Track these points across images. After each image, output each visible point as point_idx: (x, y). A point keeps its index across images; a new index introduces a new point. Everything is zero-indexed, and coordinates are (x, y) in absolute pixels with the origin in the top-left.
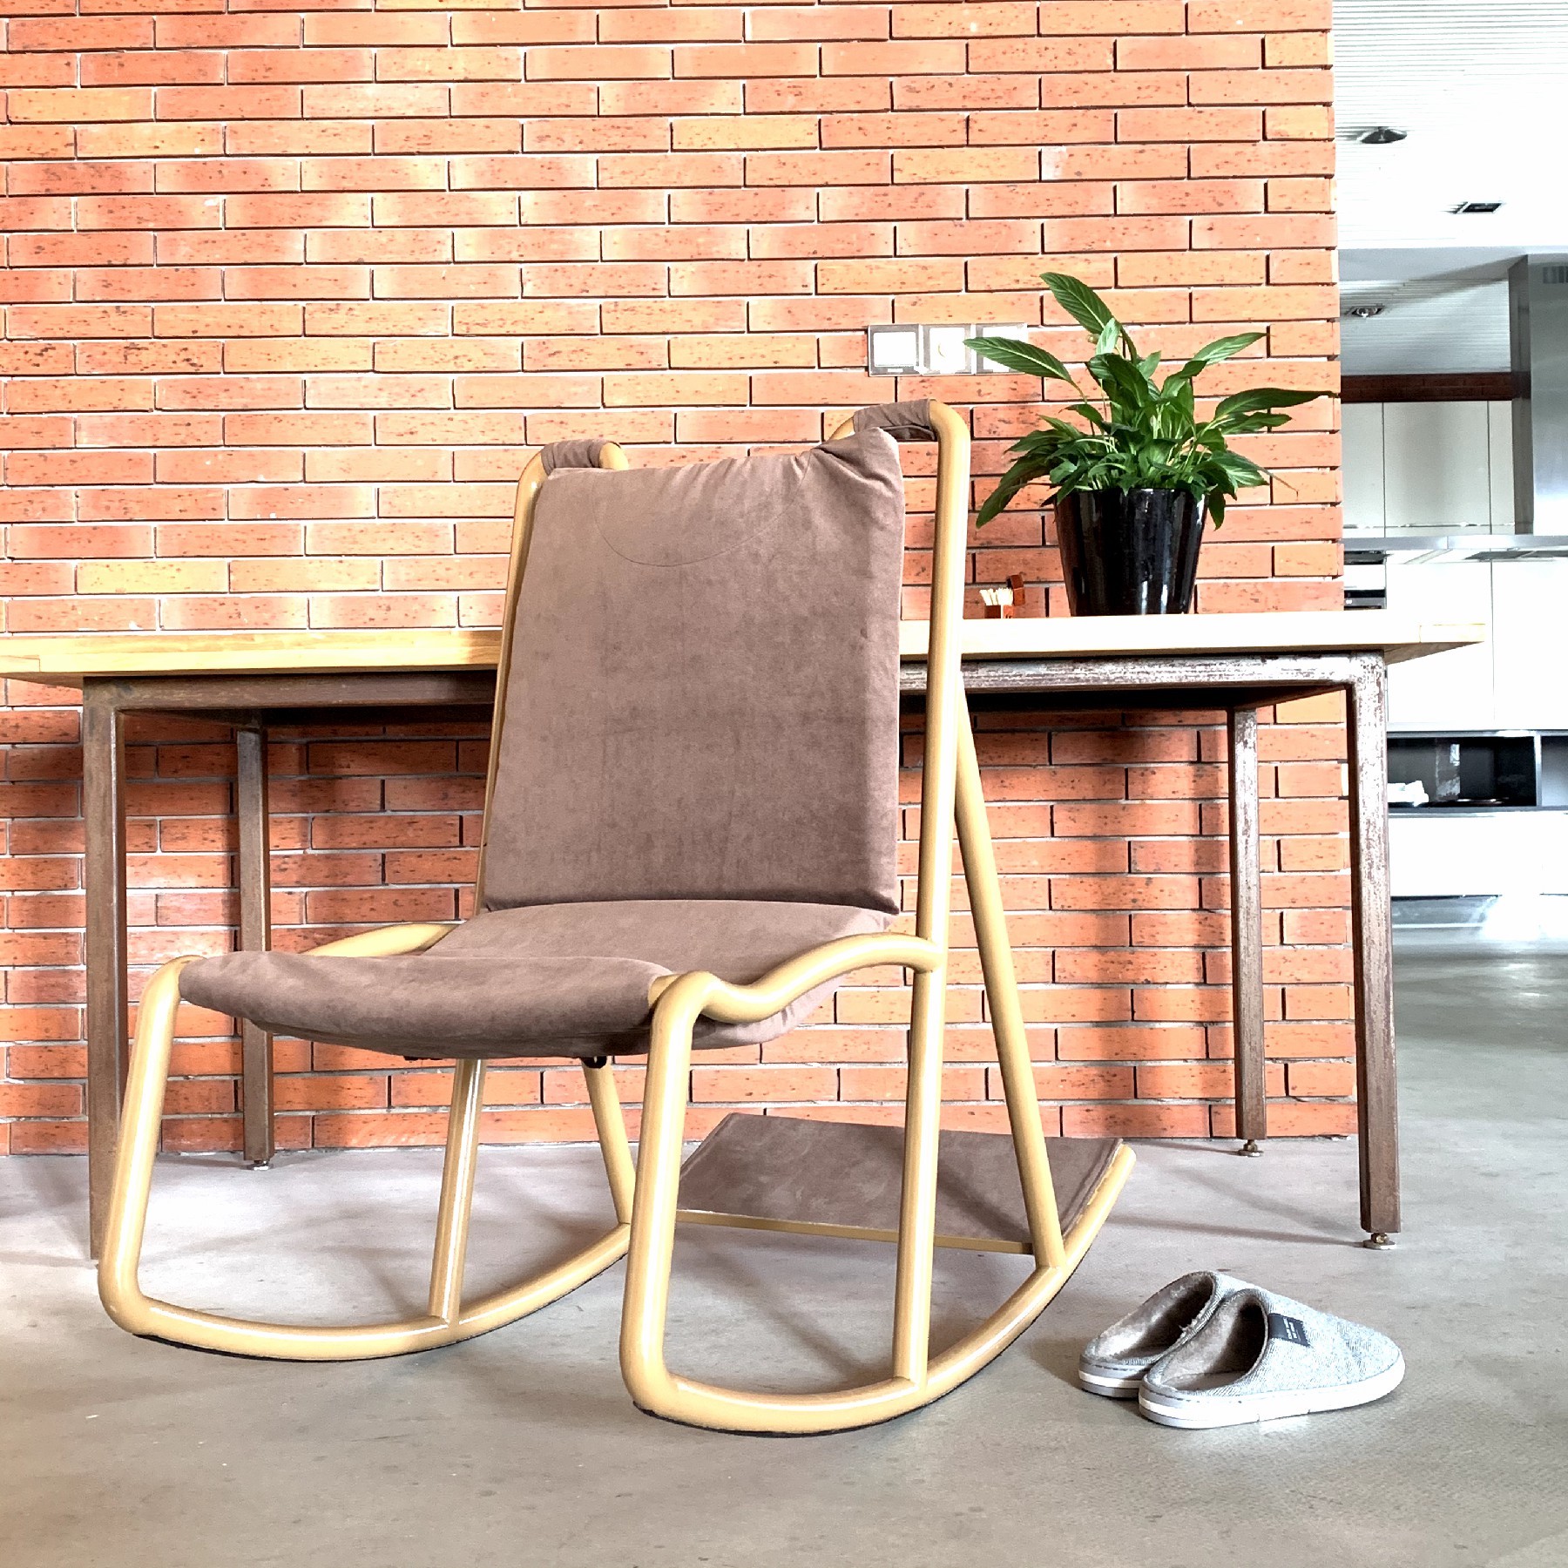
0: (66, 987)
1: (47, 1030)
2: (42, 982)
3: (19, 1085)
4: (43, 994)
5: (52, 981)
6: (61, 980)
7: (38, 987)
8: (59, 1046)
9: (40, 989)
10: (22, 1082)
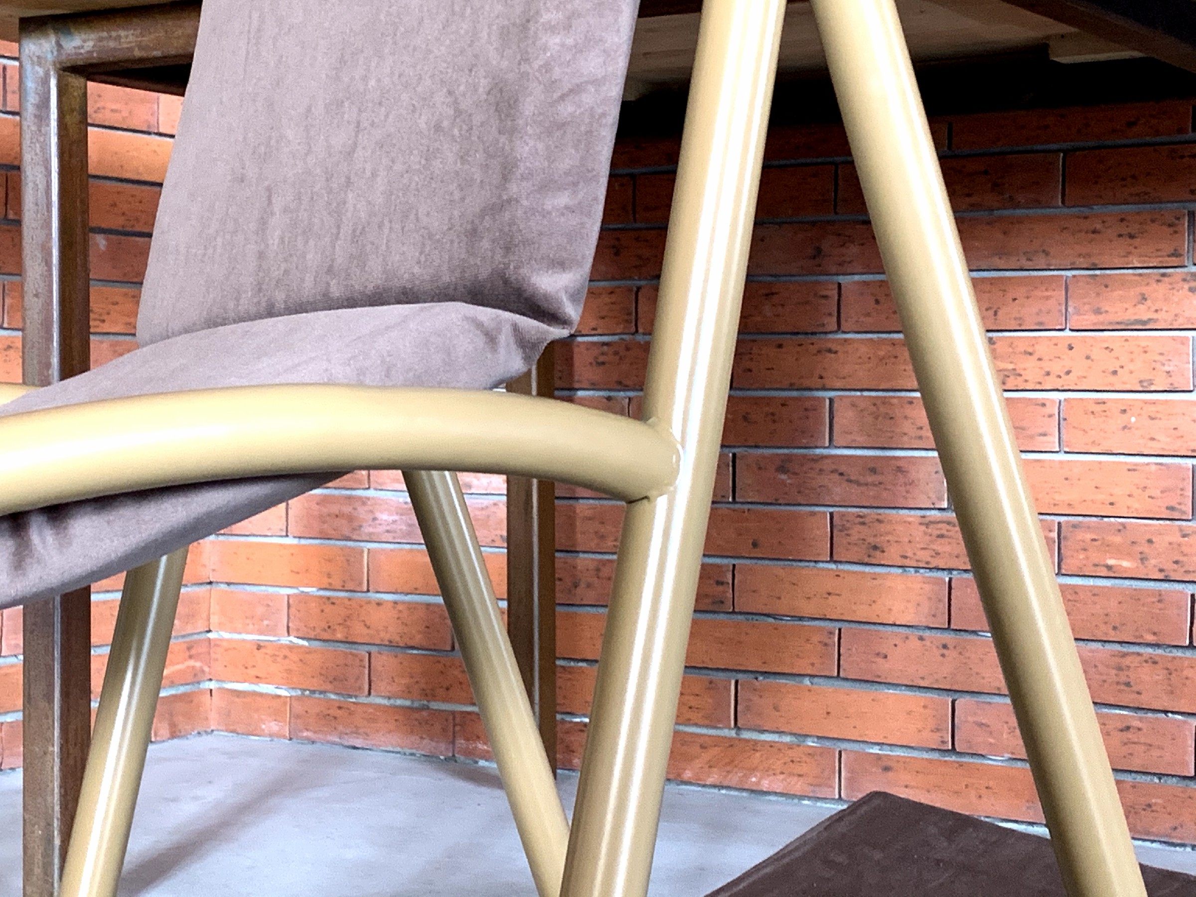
0: (350, 519)
1: (329, 576)
2: (325, 510)
3: (302, 646)
4: (325, 526)
5: (335, 509)
6: (347, 509)
7: (321, 516)
8: (342, 598)
9: (322, 519)
10: (305, 643)
